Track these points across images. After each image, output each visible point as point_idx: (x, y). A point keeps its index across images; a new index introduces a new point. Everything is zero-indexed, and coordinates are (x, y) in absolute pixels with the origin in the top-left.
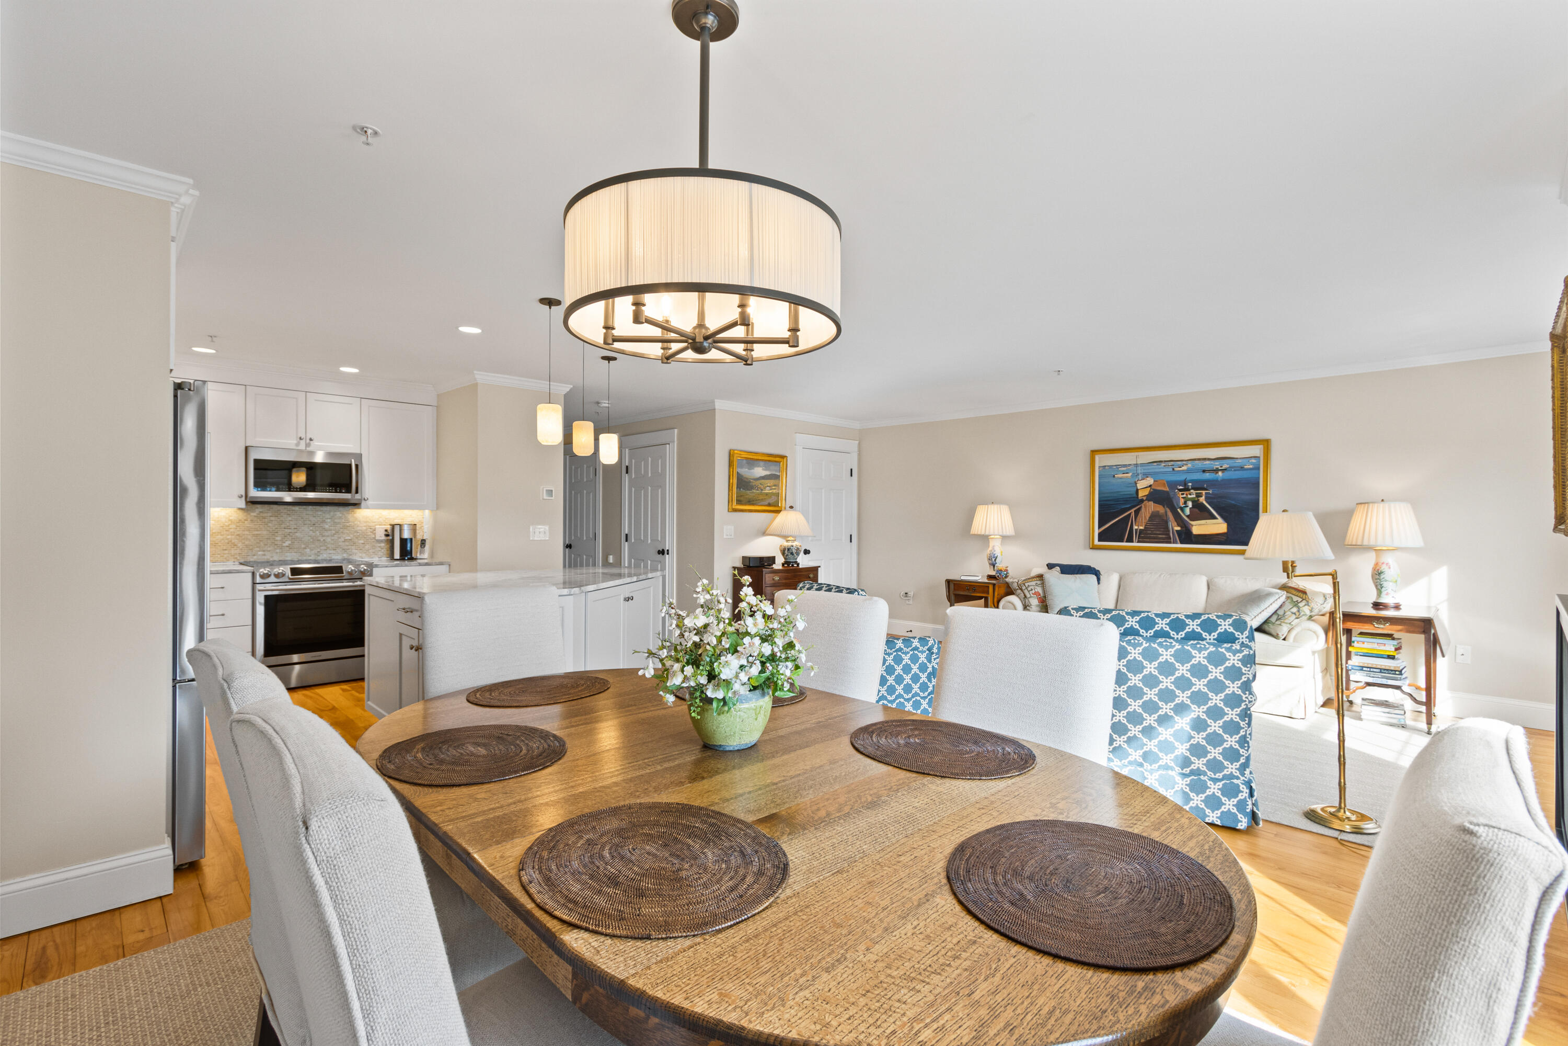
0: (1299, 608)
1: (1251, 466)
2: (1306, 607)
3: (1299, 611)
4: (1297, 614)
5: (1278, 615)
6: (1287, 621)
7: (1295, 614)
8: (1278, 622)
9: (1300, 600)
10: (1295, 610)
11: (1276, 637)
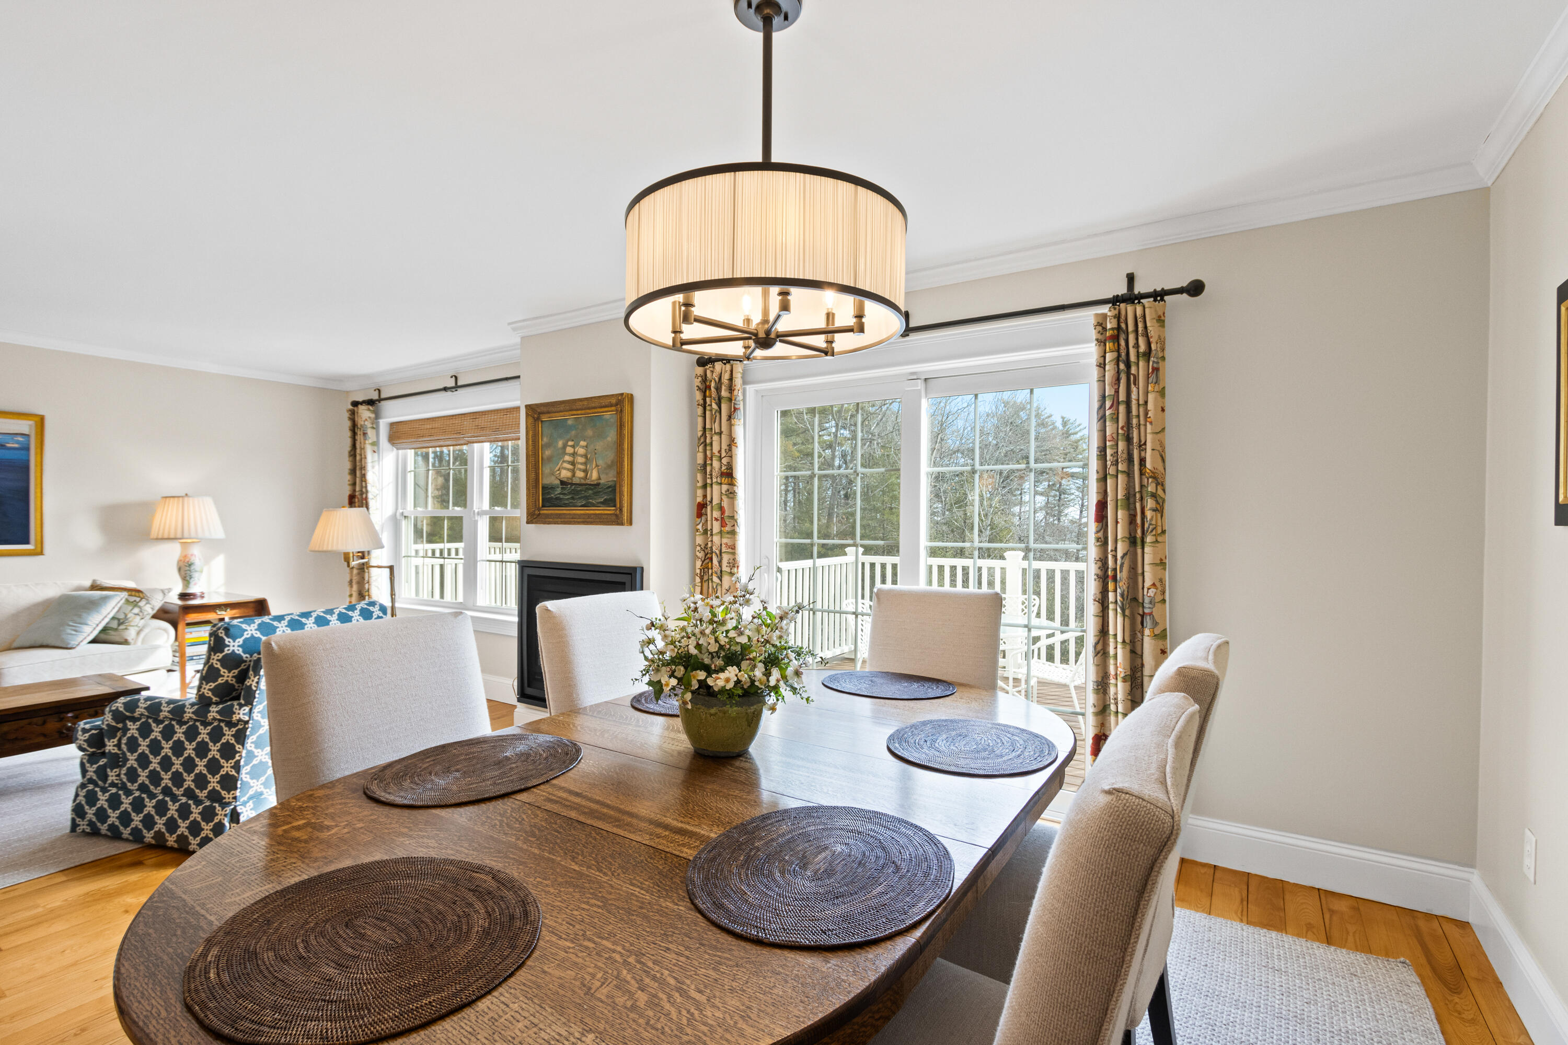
0: (140, 607)
1: (16, 446)
2: (148, 605)
3: (141, 611)
4: (141, 614)
5: (120, 621)
6: (132, 624)
7: (138, 614)
8: (122, 627)
9: (138, 599)
10: (136, 610)
11: (125, 642)
